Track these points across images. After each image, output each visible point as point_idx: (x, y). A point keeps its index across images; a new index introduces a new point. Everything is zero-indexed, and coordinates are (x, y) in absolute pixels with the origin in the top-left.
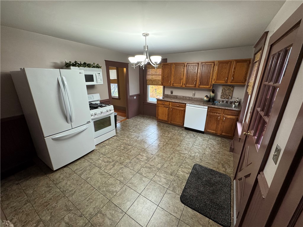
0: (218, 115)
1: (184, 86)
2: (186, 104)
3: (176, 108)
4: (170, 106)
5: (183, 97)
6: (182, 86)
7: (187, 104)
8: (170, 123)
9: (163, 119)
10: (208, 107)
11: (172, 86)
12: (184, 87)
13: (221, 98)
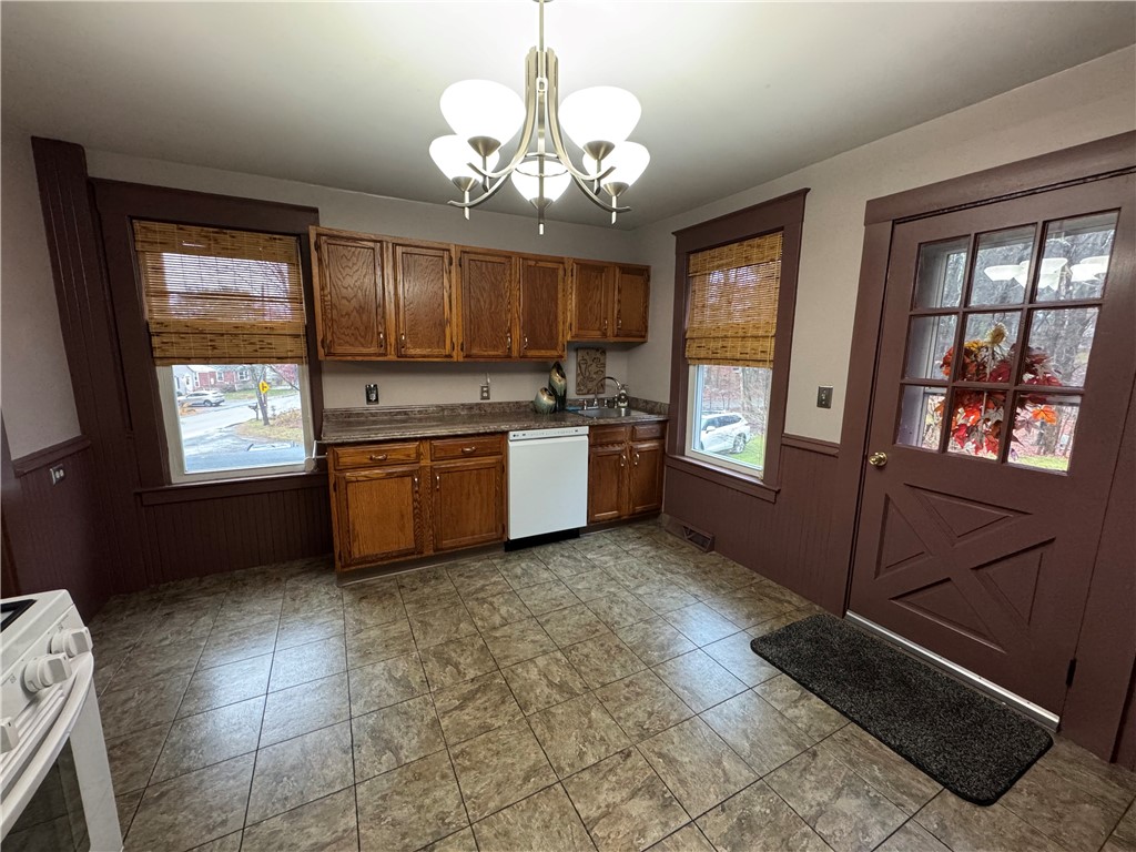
0: (617, 448)
1: (458, 356)
2: (505, 433)
3: (459, 463)
4: (423, 463)
5: (442, 408)
6: (446, 356)
7: (511, 433)
8: (432, 553)
9: (386, 549)
10: (590, 427)
11: (392, 357)
12: (461, 359)
13: (579, 392)
